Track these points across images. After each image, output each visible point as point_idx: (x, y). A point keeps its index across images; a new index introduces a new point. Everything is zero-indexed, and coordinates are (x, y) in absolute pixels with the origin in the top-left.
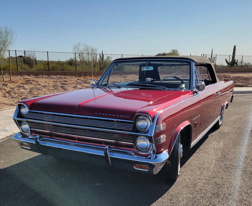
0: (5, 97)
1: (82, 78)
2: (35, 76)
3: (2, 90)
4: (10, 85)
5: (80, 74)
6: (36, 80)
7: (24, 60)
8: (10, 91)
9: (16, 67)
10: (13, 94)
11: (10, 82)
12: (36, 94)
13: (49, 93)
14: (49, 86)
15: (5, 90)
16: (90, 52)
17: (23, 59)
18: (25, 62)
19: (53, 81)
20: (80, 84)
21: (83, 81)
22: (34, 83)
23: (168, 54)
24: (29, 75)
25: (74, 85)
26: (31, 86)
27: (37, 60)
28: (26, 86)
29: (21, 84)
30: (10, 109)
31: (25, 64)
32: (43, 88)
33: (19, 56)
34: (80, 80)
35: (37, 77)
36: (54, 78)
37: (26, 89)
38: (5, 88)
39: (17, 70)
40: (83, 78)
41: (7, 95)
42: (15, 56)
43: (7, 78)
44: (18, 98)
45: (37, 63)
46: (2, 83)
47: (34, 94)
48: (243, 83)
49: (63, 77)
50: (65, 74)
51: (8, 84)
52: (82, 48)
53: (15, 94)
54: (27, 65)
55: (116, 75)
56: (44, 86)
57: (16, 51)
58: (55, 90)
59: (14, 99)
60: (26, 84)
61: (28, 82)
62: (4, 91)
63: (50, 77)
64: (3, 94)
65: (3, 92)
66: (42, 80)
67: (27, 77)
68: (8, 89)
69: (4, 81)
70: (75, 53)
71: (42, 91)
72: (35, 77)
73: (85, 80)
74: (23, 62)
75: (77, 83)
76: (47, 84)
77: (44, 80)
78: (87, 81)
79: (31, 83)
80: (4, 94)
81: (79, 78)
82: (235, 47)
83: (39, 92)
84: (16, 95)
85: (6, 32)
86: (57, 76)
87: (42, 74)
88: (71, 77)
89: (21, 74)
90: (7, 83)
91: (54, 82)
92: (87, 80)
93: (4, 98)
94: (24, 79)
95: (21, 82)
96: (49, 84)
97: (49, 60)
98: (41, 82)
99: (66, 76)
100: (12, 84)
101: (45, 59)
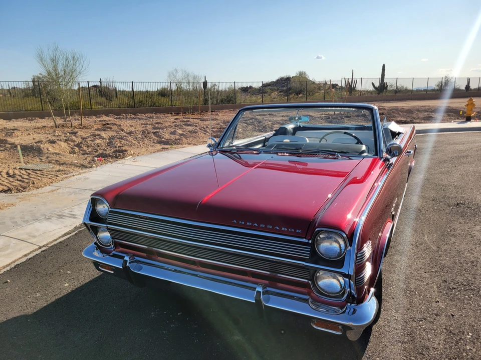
0: (74, 152)
1: (180, 117)
2: (116, 116)
3: (69, 142)
4: (81, 133)
5: (177, 111)
6: (117, 123)
7: (100, 91)
8: (81, 143)
9: (89, 103)
10: (85, 148)
11: (80, 128)
12: (119, 147)
13: (137, 143)
14: (136, 133)
15: (74, 141)
16: (191, 80)
17: (98, 90)
18: (102, 94)
19: (142, 124)
20: (179, 127)
21: (184, 121)
22: (115, 128)
23: (293, 77)
24: (107, 115)
25: (172, 130)
26: (111, 134)
27: (117, 90)
28: (103, 134)
29: (96, 130)
30: (80, 174)
31: (102, 97)
32: (128, 135)
33: (93, 86)
34: (178, 120)
35: (119, 118)
36: (142, 119)
37: (104, 139)
38: (74, 138)
39: (91, 109)
40: (182, 117)
41: (77, 149)
42: (87, 87)
43: (77, 121)
44: (93, 154)
45: (118, 96)
46: (70, 130)
47: (116, 147)
48: (404, 117)
49: (154, 115)
50: (157, 111)
51: (77, 132)
52: (179, 76)
53: (88, 147)
54: (104, 99)
55: (227, 110)
56: (130, 133)
57: (88, 82)
58: (146, 139)
59: (86, 156)
60: (104, 130)
61: (106, 126)
62: (72, 144)
63: (138, 117)
64: (70, 149)
65: (70, 146)
66: (126, 122)
67: (105, 118)
68: (78, 140)
69: (72, 127)
70: (171, 82)
71: (127, 140)
72: (116, 118)
73: (185, 120)
74: (98, 93)
75: (176, 127)
76: (133, 129)
77: (129, 121)
78: (188, 121)
79: (110, 128)
80: (72, 148)
81: (177, 117)
82: (384, 66)
83: (123, 143)
84: (90, 150)
85: (73, 58)
86: (147, 115)
87: (126, 112)
88: (166, 115)
89: (97, 113)
90: (76, 130)
91: (143, 126)
92: (188, 119)
93: (72, 155)
94: (100, 121)
95: (96, 127)
96: (136, 128)
97: (134, 90)
98: (125, 125)
99: (158, 115)
100: (83, 130)
101: (128, 88)
